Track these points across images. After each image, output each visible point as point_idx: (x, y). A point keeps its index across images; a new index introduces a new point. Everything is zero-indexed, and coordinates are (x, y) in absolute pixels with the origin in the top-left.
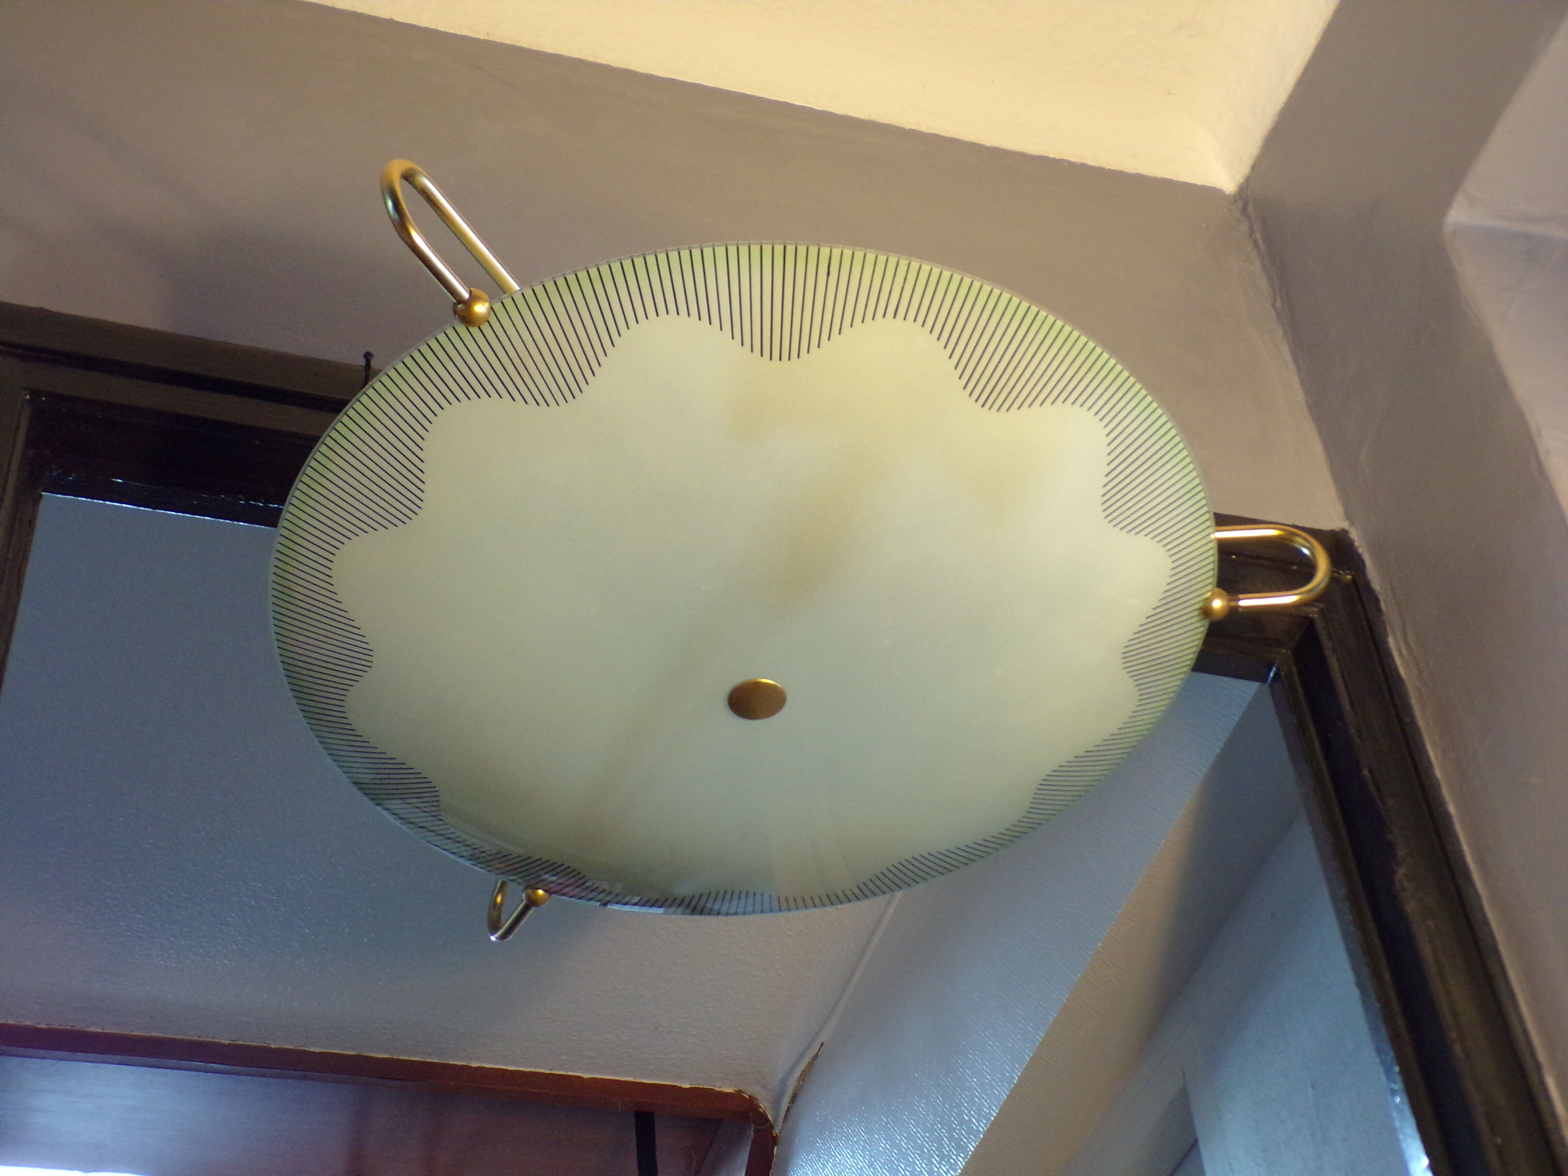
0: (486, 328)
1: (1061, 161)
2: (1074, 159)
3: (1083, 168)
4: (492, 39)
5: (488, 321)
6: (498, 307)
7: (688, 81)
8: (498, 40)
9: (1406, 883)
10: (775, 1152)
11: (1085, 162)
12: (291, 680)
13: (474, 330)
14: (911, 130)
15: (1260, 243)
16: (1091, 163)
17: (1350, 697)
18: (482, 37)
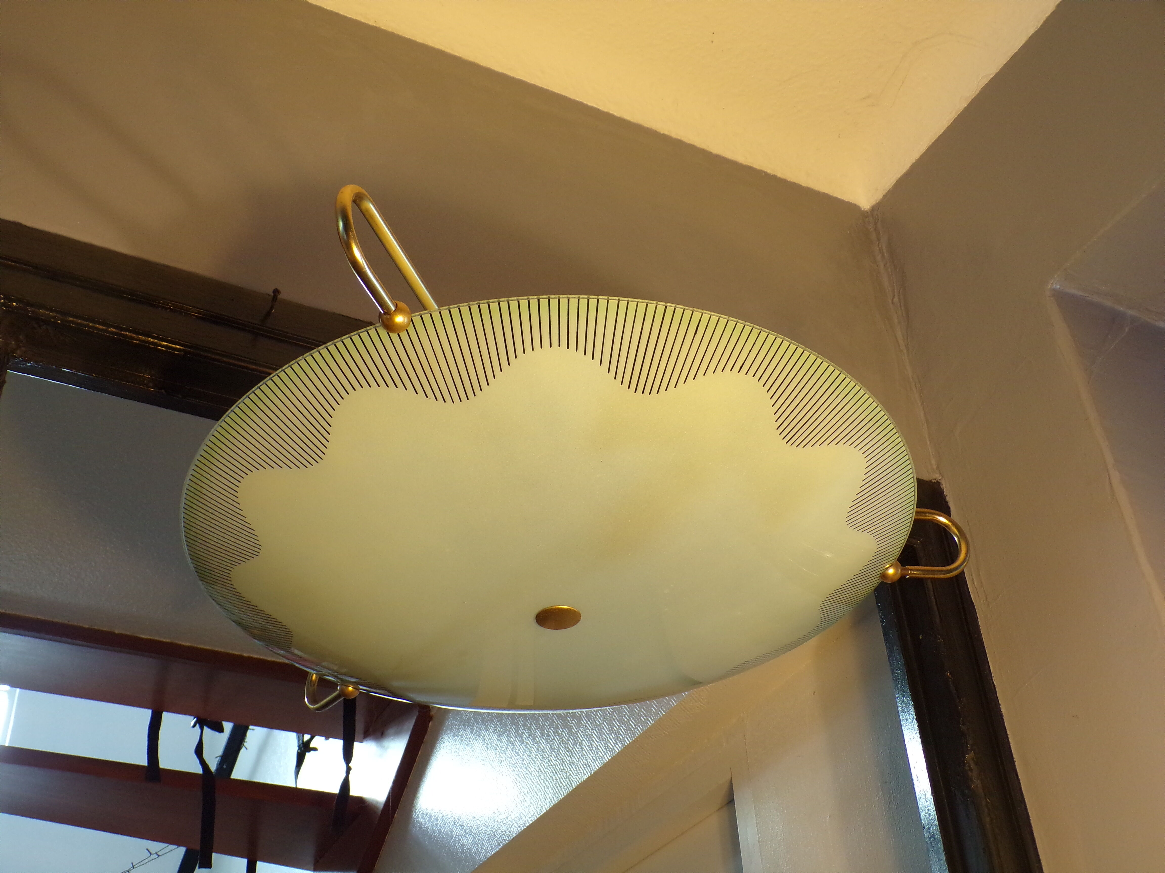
0: (404, 335)
1: (761, 171)
2: (769, 171)
3: (774, 178)
4: (378, 26)
5: (407, 330)
6: (417, 320)
7: (515, 76)
8: (383, 27)
9: (973, 766)
10: (430, 724)
11: (776, 174)
12: (189, 548)
13: (394, 336)
14: (664, 135)
15: (885, 251)
16: (780, 175)
17: (939, 614)
18: (372, 23)
